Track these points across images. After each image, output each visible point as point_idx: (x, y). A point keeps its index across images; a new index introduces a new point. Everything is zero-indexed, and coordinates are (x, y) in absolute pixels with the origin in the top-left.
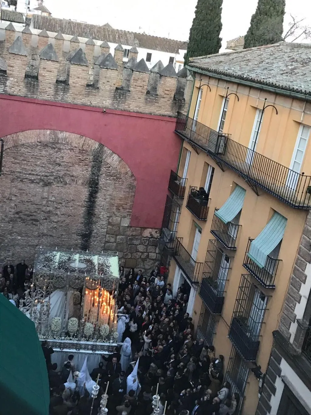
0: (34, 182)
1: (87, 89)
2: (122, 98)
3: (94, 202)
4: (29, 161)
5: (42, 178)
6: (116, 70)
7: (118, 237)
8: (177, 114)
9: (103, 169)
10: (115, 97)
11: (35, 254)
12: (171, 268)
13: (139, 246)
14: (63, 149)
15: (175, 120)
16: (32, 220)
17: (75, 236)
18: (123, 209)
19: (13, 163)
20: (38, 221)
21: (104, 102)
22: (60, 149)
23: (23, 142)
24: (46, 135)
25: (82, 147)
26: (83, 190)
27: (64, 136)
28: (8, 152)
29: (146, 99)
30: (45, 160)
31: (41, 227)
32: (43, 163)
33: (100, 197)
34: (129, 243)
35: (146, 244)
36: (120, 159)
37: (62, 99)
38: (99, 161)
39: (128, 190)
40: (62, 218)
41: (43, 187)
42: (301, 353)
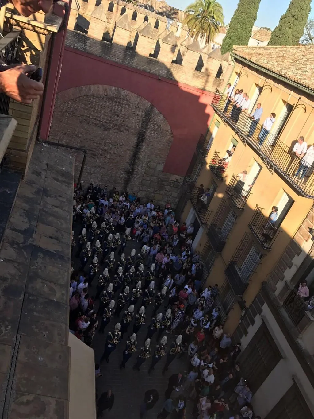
0: (97, 126)
1: (150, 59)
2: (176, 71)
3: (139, 149)
4: (95, 109)
5: (104, 123)
7: (152, 177)
8: (215, 90)
9: (150, 125)
10: (170, 68)
11: (91, 179)
12: (187, 207)
13: (166, 186)
14: (123, 104)
15: (213, 95)
16: (92, 154)
17: (121, 172)
18: (160, 157)
19: (84, 109)
20: (96, 156)
21: (161, 71)
22: (120, 103)
23: (94, 93)
24: (112, 90)
25: (138, 104)
26: (133, 138)
27: (125, 93)
28: (81, 99)
29: (194, 75)
30: (107, 110)
31: (98, 161)
32: (106, 112)
33: (144, 147)
34: (159, 183)
35: (171, 186)
36: (164, 119)
37: (129, 63)
38: (149, 118)
39: (166, 144)
40: (114, 157)
41: (103, 130)
42: (283, 306)
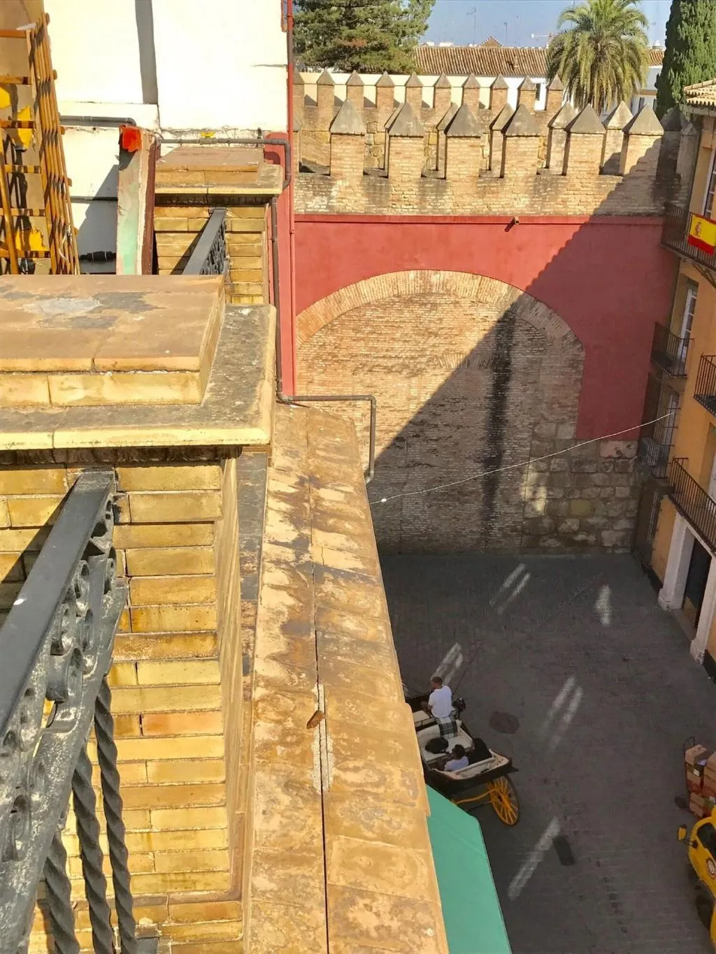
0: (392, 372)
1: (481, 183)
2: (551, 191)
3: (503, 398)
4: (380, 334)
5: (407, 361)
6: (536, 136)
7: (553, 461)
8: (663, 208)
9: (518, 335)
10: (536, 190)
12: (662, 517)
13: (595, 475)
14: (441, 305)
15: (660, 221)
17: (471, 464)
18: (560, 407)
19: (354, 340)
20: (404, 440)
21: (515, 203)
22: (434, 305)
23: (369, 299)
24: (408, 280)
25: (477, 295)
26: (482, 378)
27: (442, 279)
28: (344, 321)
29: (598, 186)
30: (408, 329)
31: (411, 450)
32: (406, 334)
33: (516, 392)
34: (574, 471)
35: (608, 471)
36: (550, 312)
37: (435, 207)
38: (511, 319)
39: (568, 370)
40: (446, 432)
41: (408, 378)
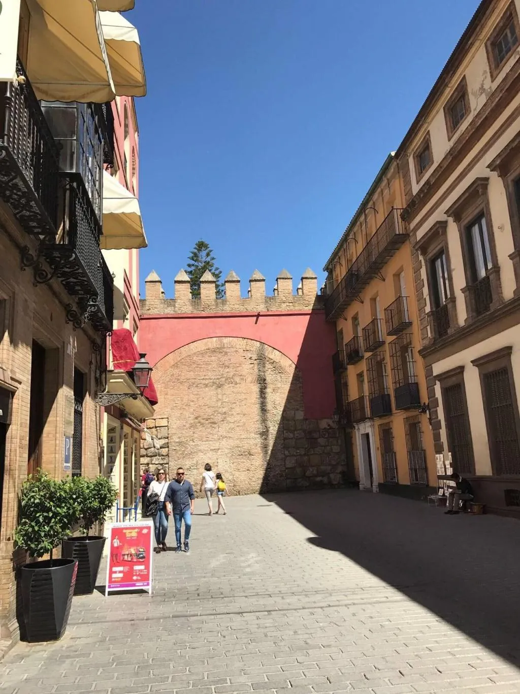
0: (208, 386)
1: (242, 299)
2: (273, 301)
3: (265, 398)
4: (201, 368)
5: (215, 380)
7: (296, 432)
9: (268, 365)
10: (266, 301)
13: (319, 439)
14: (229, 352)
15: (324, 311)
16: (211, 423)
17: (253, 436)
18: (294, 401)
19: (188, 371)
20: (216, 424)
21: (258, 307)
22: (226, 353)
23: (195, 351)
24: (213, 343)
25: (247, 348)
26: (253, 388)
27: (229, 341)
28: (183, 362)
29: (294, 299)
30: (214, 365)
31: (220, 429)
32: (214, 367)
34: (308, 437)
35: (326, 436)
37: (222, 310)
38: (263, 358)
39: (296, 382)
40: (238, 418)
41: (216, 389)
